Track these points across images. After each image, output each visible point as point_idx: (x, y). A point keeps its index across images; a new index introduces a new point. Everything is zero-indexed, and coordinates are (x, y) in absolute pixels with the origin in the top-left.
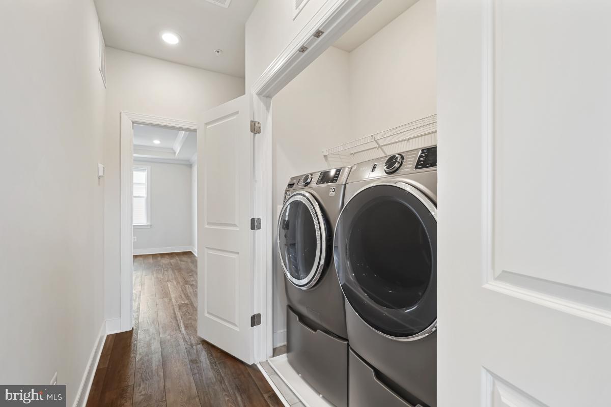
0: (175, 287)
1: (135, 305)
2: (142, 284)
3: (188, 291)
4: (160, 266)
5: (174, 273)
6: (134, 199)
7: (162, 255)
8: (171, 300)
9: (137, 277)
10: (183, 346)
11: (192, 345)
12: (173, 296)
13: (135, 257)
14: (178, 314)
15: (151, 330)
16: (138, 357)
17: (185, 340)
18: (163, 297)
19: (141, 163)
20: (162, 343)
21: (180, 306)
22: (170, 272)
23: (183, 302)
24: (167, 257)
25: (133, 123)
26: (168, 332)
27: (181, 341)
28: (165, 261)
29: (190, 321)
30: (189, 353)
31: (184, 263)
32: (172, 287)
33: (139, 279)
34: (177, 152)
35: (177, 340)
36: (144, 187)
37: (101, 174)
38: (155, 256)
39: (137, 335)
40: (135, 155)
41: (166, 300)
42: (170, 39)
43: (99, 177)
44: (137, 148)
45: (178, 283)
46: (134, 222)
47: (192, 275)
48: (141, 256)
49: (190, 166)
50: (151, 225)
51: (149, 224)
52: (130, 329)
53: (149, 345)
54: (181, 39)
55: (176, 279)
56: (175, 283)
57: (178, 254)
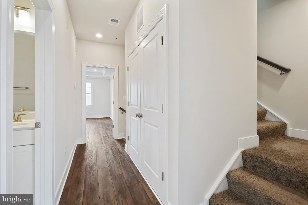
0: (102, 130)
1: (87, 136)
2: (89, 129)
3: (107, 132)
4: (97, 123)
5: (102, 125)
6: (86, 94)
7: (98, 119)
8: (100, 135)
9: (87, 127)
10: (104, 148)
11: (107, 148)
12: (101, 133)
13: (87, 119)
14: (103, 139)
15: (93, 143)
16: (88, 151)
17: (104, 147)
18: (97, 134)
19: (89, 79)
20: (96, 147)
21: (103, 137)
22: (101, 125)
23: (105, 135)
24: (100, 119)
25: (86, 66)
26: (99, 144)
27: (103, 147)
28: (99, 121)
29: (107, 142)
30: (105, 150)
31: (107, 122)
32: (101, 130)
33: (88, 127)
34: (104, 74)
35: (101, 147)
36: (90, 88)
37: (75, 86)
38: (95, 119)
39: (88, 145)
40: (87, 76)
41: (99, 135)
42: (99, 36)
43: (75, 87)
44: (88, 73)
45: (103, 129)
46: (87, 104)
47: (109, 126)
48: (89, 119)
49: (110, 80)
50: (93, 106)
51: (93, 105)
52: (85, 143)
53: (92, 148)
54: (103, 35)
55: (103, 127)
56: (102, 129)
57: (104, 118)
